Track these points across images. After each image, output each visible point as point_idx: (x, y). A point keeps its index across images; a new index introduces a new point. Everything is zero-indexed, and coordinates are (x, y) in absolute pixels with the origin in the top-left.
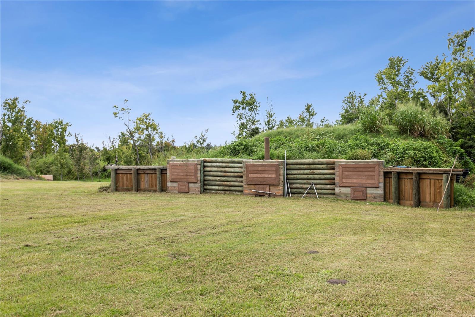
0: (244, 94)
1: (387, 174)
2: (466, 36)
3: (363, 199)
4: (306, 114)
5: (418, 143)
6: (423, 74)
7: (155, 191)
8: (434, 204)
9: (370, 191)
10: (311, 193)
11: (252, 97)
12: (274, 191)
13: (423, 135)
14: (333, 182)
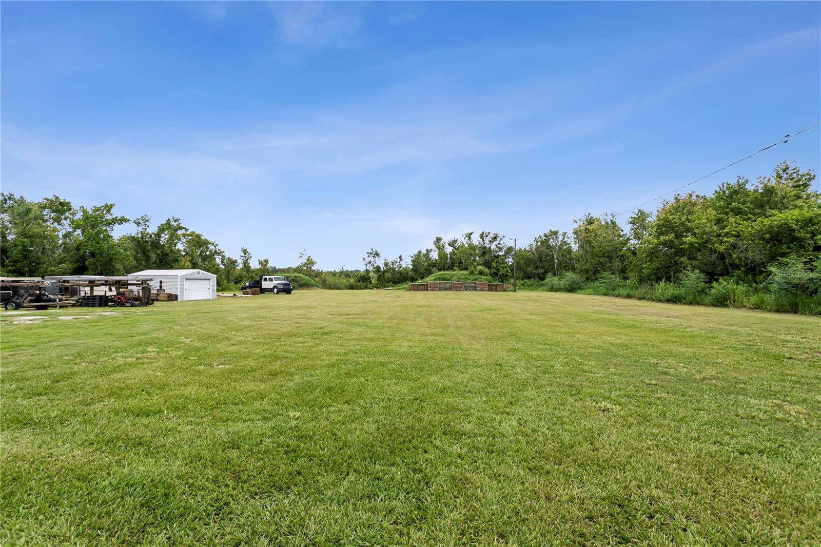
0: (372, 250)
1: (489, 285)
3: (483, 291)
4: (399, 260)
6: (449, 245)
7: (424, 290)
8: (500, 291)
10: (470, 290)
11: (376, 252)
12: (460, 289)
14: (475, 287)
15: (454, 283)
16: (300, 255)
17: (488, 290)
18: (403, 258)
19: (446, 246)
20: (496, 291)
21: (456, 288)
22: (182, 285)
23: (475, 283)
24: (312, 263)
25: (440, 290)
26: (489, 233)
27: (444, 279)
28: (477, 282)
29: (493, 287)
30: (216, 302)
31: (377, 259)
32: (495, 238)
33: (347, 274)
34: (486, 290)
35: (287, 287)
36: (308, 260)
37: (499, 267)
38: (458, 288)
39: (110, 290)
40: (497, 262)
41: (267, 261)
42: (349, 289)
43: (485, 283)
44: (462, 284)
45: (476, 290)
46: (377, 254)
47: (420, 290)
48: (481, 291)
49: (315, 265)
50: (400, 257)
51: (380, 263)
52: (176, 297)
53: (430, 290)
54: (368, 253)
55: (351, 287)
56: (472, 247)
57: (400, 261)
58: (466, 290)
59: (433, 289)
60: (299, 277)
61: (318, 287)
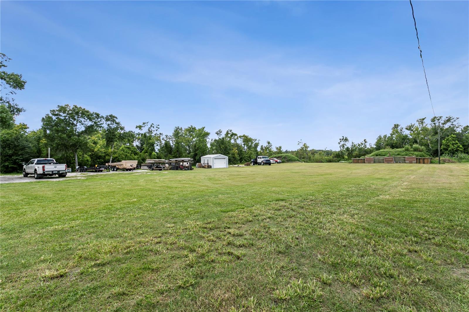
0: (343, 137)
1: (417, 159)
2: (423, 119)
3: (412, 163)
5: (420, 153)
6: (407, 129)
7: (362, 163)
8: (427, 163)
9: (413, 162)
10: (400, 162)
11: (346, 138)
12: (391, 162)
13: (420, 151)
14: (405, 160)
15: (385, 158)
16: (299, 143)
17: (417, 163)
18: (367, 140)
19: (404, 130)
20: (424, 163)
21: (387, 161)
22: (213, 161)
23: (405, 158)
24: (307, 147)
25: (374, 163)
26: (441, 117)
27: (380, 155)
28: (406, 157)
29: (421, 161)
30: (227, 170)
31: (347, 143)
32: (449, 120)
33: (328, 153)
34: (414, 163)
35: (268, 162)
36: (304, 145)
37: (449, 144)
38: (389, 161)
39: (187, 164)
40: (447, 139)
41: (281, 147)
42: (329, 162)
43: (414, 158)
44: (392, 158)
45: (405, 163)
46: (346, 140)
47: (358, 163)
48: (410, 163)
49: (308, 148)
50: (365, 140)
51: (349, 145)
52: (211, 166)
53: (366, 163)
54: (340, 139)
55: (330, 161)
56: (425, 130)
57: (365, 143)
58: (397, 162)
59: (369, 162)
60: (288, 156)
61: (299, 161)
